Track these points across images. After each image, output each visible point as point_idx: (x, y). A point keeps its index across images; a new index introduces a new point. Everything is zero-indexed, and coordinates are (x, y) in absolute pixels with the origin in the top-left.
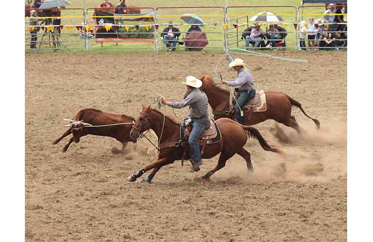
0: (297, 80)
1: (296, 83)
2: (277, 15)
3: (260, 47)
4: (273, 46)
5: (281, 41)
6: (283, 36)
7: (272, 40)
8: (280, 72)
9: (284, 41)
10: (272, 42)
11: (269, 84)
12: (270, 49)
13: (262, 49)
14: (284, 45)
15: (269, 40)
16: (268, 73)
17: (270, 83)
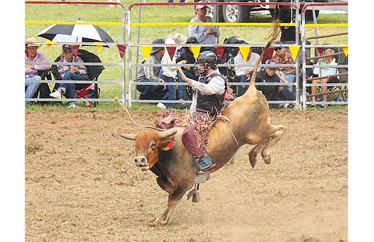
0: (125, 176)
1: (121, 184)
2: (96, 23)
3: (38, 99)
4: (67, 95)
5: (89, 85)
6: (94, 72)
7: (67, 82)
8: (84, 158)
9: (96, 85)
10: (68, 86)
11: (56, 184)
12: (60, 102)
13: (43, 103)
14: (95, 93)
15: (58, 82)
16: (56, 159)
17: (59, 182)
